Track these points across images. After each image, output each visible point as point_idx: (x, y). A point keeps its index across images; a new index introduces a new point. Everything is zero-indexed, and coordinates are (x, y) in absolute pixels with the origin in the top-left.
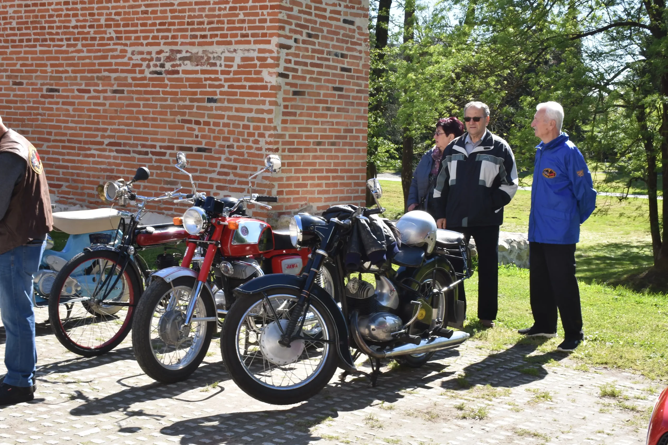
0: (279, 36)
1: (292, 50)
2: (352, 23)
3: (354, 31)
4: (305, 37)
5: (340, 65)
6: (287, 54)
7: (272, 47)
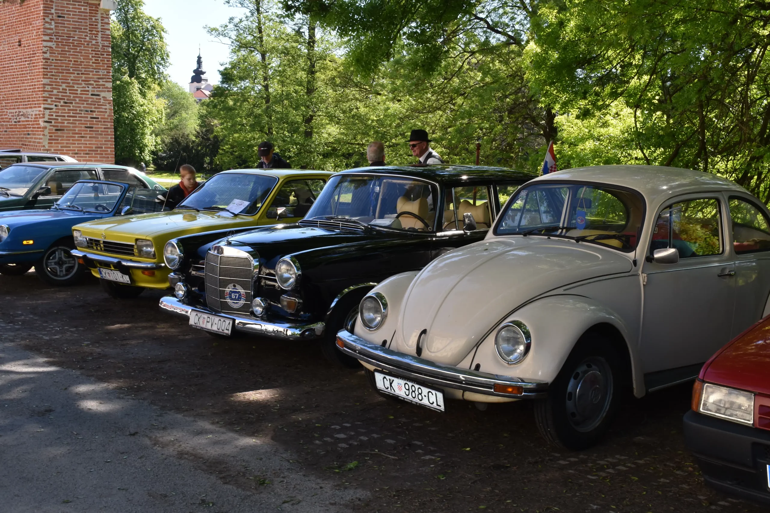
0: (44, 104)
1: (54, 110)
2: (98, 95)
3: (100, 99)
4: (62, 104)
5: (89, 116)
6: (50, 112)
7: (42, 109)
